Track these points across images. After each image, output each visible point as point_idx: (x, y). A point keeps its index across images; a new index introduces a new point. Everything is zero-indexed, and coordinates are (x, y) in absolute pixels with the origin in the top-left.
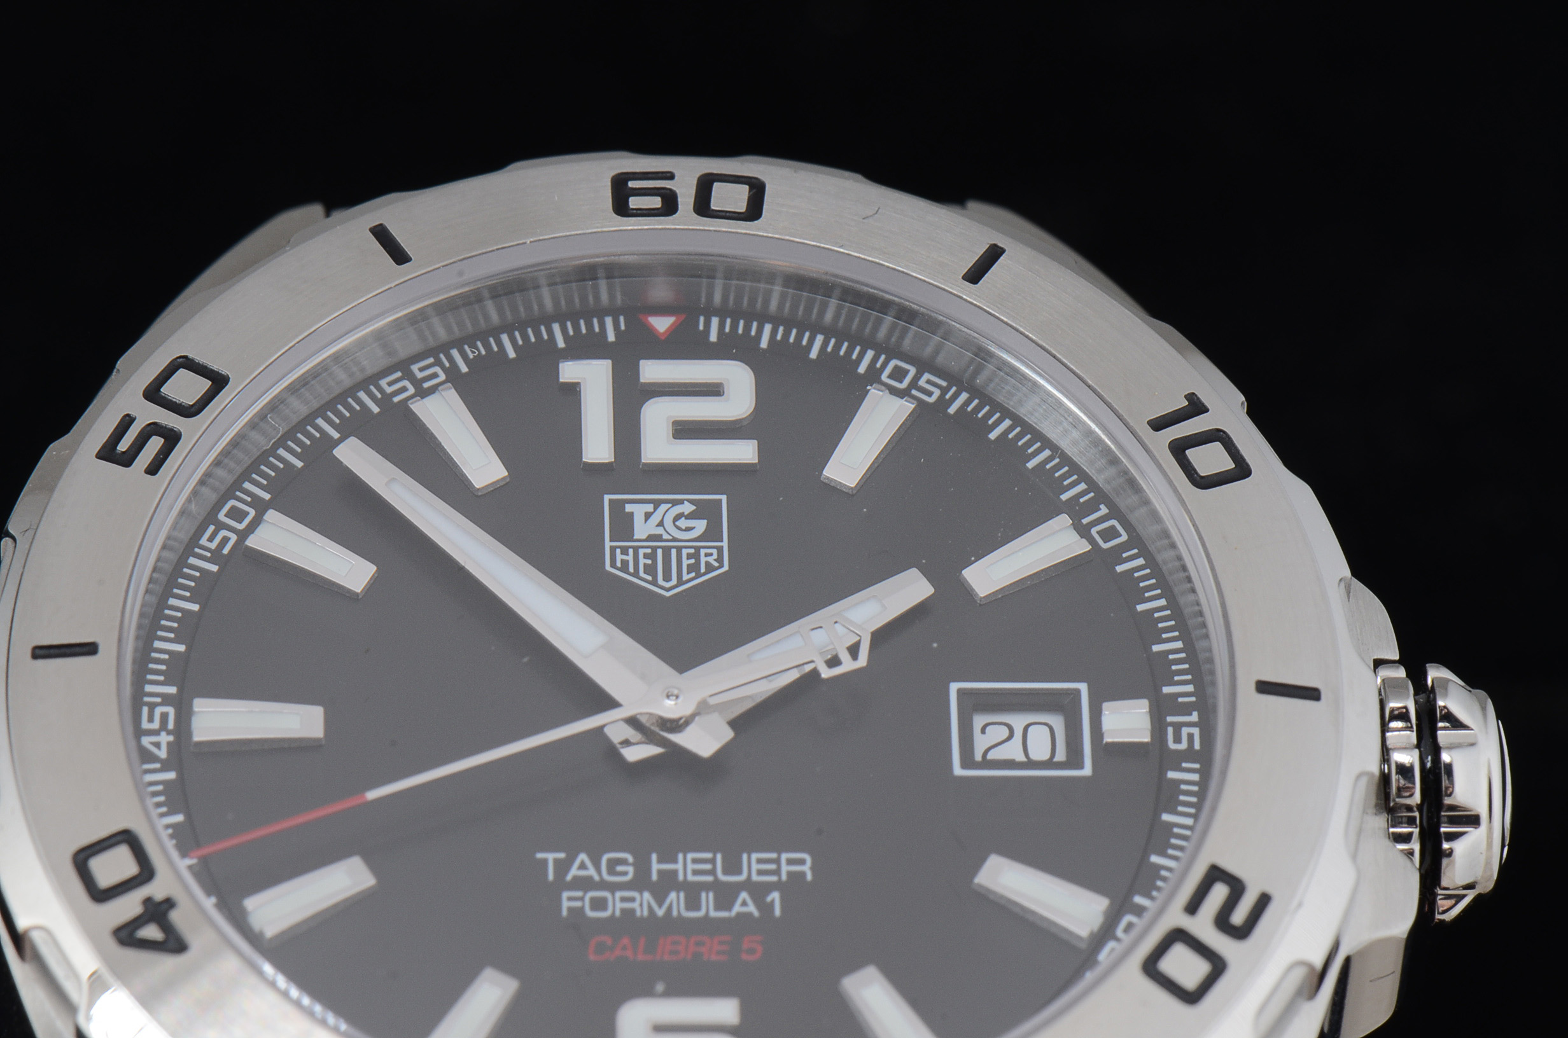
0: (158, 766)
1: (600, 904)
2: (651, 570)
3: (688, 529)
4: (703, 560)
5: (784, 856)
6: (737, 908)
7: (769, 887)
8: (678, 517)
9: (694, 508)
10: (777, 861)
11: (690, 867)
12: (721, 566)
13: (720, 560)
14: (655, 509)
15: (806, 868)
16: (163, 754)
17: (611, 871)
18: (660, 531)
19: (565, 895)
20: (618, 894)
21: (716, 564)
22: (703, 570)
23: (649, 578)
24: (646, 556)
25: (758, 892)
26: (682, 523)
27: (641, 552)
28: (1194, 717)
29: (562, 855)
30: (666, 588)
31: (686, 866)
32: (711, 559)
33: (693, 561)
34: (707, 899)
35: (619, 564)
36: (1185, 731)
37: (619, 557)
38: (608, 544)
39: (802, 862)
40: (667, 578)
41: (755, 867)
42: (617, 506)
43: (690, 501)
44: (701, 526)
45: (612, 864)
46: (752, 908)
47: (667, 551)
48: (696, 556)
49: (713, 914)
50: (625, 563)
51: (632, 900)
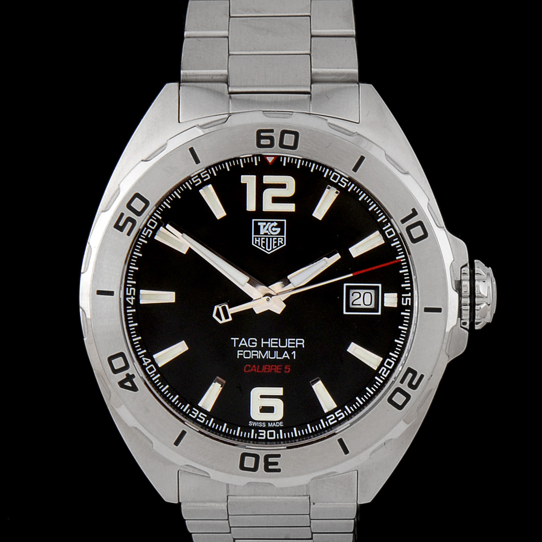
0: (130, 307)
1: (247, 354)
2: (264, 245)
3: (275, 231)
4: (279, 241)
5: (297, 340)
6: (284, 356)
7: (292, 350)
8: (272, 227)
9: (277, 224)
10: (295, 341)
11: (272, 343)
12: (284, 244)
13: (283, 242)
14: (267, 224)
15: (303, 344)
16: (132, 303)
17: (251, 344)
18: (267, 232)
19: (238, 351)
20: (253, 351)
21: (282, 243)
22: (279, 245)
23: (264, 248)
24: (263, 240)
25: (290, 351)
26: (274, 229)
27: (262, 239)
28: (410, 295)
29: (238, 339)
30: (269, 251)
31: (271, 343)
32: (281, 242)
33: (276, 242)
34: (276, 353)
35: (256, 243)
36: (407, 299)
37: (256, 240)
38: (253, 236)
39: (301, 342)
40: (269, 248)
41: (289, 343)
42: (256, 223)
43: (276, 222)
44: (279, 230)
45: (251, 341)
46: (288, 356)
47: (269, 238)
48: (277, 240)
49: (277, 358)
50: (257, 242)
51: (256, 353)
